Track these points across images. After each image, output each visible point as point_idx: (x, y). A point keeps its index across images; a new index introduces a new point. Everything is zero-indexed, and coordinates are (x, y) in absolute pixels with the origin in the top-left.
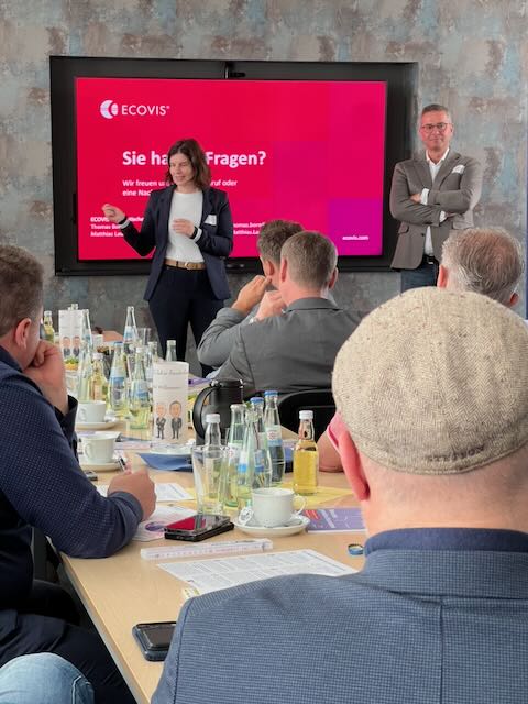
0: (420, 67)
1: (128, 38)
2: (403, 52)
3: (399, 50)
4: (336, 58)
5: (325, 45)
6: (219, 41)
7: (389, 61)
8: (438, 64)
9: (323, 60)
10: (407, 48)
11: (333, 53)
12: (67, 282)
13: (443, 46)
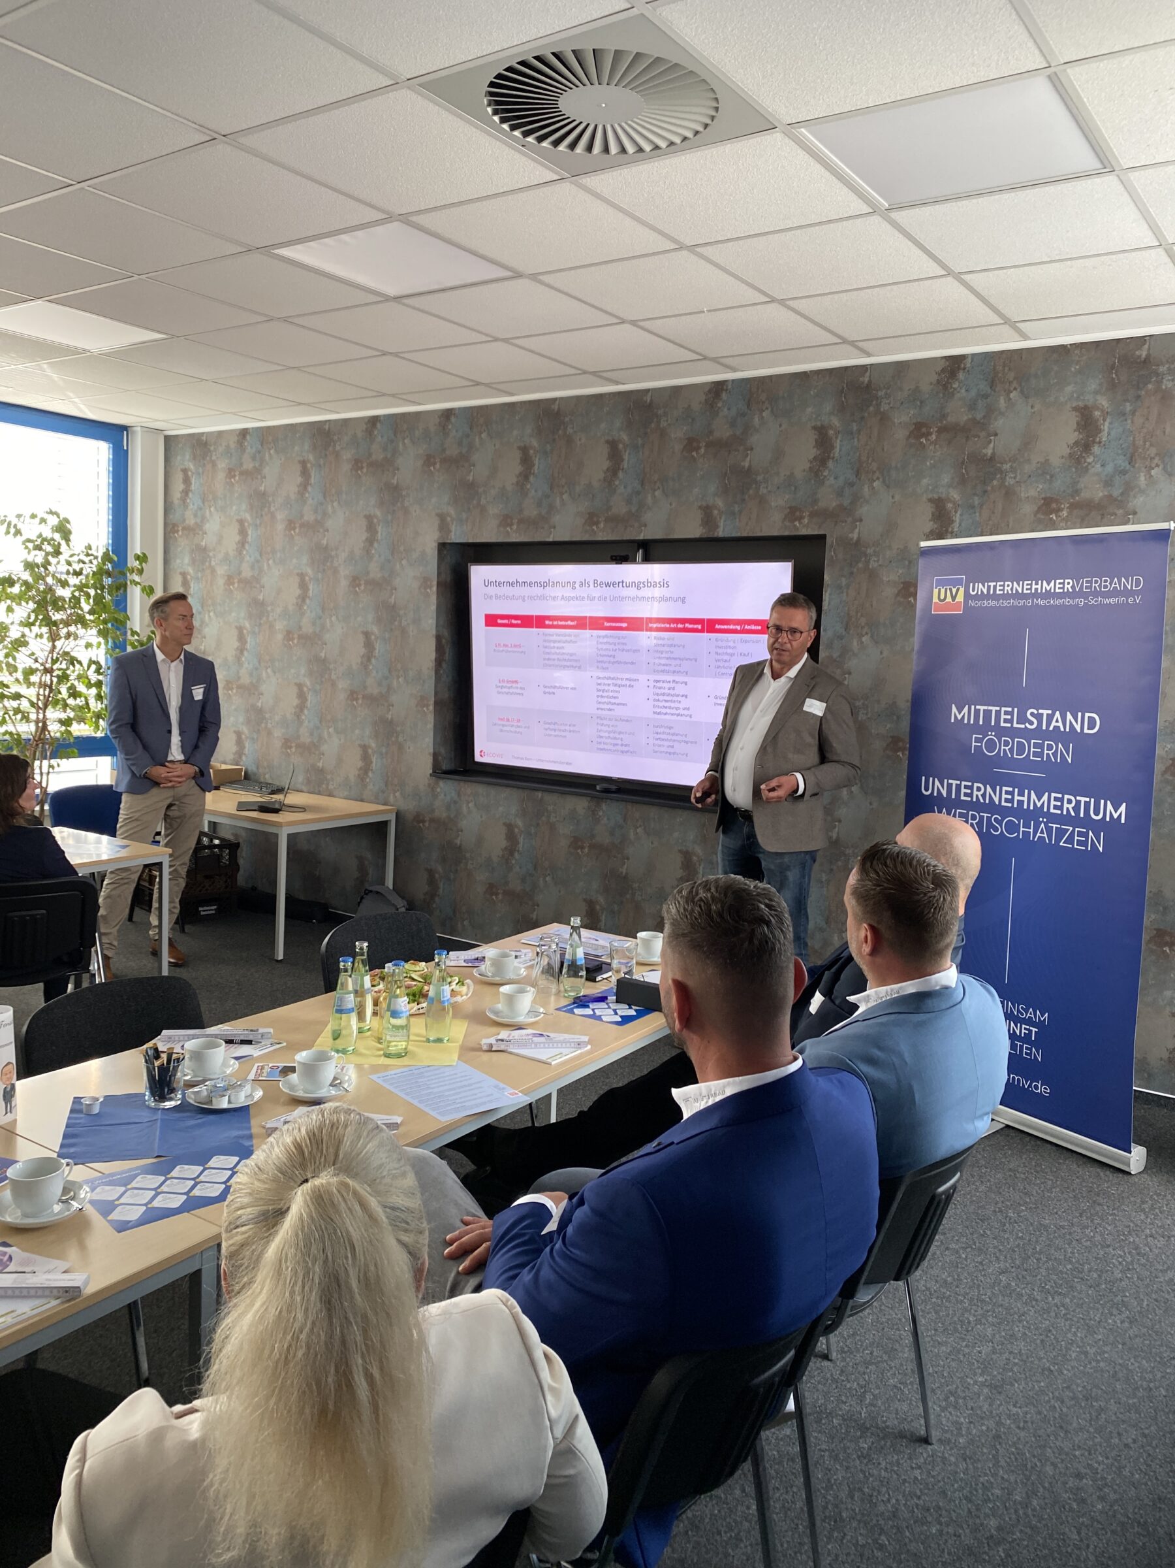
0: (829, 541)
1: (506, 521)
2: (806, 521)
3: (800, 518)
4: (721, 533)
5: (708, 517)
6: (592, 519)
7: (787, 533)
8: (855, 536)
9: (705, 536)
10: (813, 515)
11: (717, 527)
12: (441, 783)
13: (863, 510)
